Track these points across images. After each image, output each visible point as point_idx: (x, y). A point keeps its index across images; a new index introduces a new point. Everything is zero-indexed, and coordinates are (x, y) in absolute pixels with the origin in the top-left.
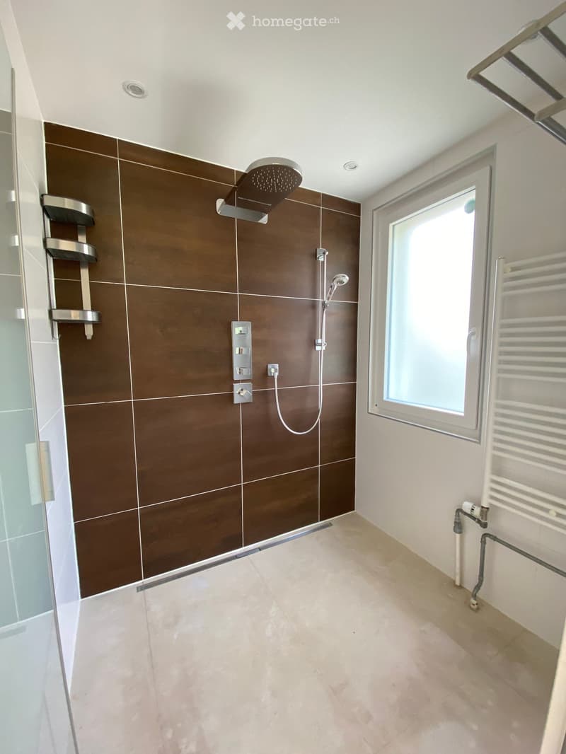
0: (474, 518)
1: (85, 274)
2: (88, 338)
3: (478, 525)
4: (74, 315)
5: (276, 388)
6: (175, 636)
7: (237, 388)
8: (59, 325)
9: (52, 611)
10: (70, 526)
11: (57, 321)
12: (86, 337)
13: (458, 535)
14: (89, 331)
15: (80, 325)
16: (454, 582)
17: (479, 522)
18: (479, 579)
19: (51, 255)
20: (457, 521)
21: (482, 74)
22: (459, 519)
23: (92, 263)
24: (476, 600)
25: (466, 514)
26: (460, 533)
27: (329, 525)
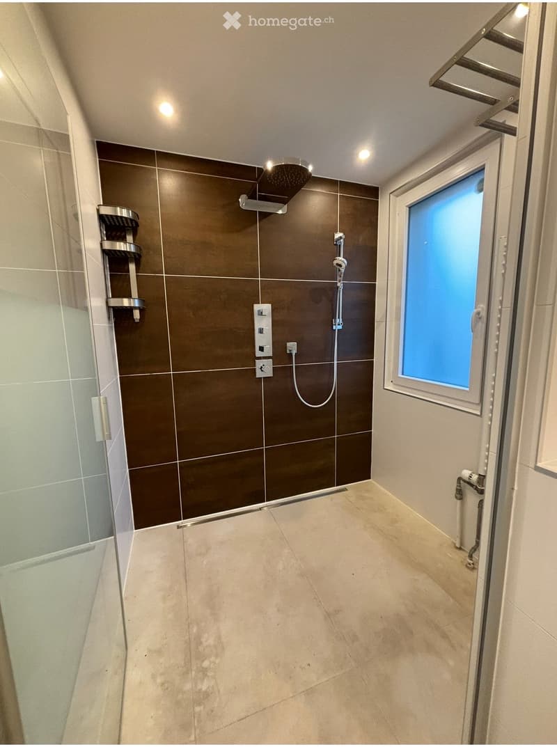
0: (472, 485)
1: (132, 267)
2: (136, 321)
3: (476, 491)
4: (126, 302)
5: (294, 365)
6: (205, 562)
7: (259, 363)
8: (113, 310)
9: (113, 537)
10: (125, 472)
11: (113, 307)
12: (134, 320)
13: (459, 502)
14: (137, 314)
15: (130, 310)
16: (455, 544)
17: (476, 489)
18: (476, 541)
19: (107, 254)
20: (458, 488)
21: (443, 79)
22: (460, 486)
23: (137, 258)
24: (471, 560)
25: (465, 481)
26: (461, 499)
27: (345, 490)
